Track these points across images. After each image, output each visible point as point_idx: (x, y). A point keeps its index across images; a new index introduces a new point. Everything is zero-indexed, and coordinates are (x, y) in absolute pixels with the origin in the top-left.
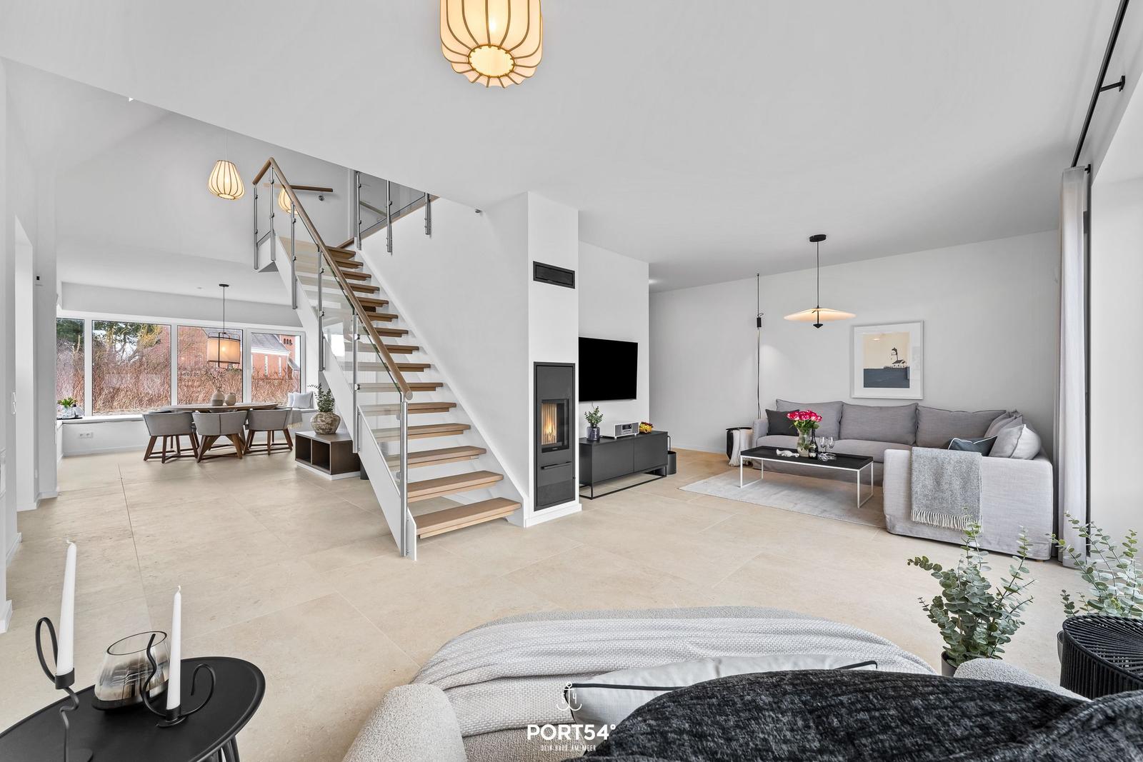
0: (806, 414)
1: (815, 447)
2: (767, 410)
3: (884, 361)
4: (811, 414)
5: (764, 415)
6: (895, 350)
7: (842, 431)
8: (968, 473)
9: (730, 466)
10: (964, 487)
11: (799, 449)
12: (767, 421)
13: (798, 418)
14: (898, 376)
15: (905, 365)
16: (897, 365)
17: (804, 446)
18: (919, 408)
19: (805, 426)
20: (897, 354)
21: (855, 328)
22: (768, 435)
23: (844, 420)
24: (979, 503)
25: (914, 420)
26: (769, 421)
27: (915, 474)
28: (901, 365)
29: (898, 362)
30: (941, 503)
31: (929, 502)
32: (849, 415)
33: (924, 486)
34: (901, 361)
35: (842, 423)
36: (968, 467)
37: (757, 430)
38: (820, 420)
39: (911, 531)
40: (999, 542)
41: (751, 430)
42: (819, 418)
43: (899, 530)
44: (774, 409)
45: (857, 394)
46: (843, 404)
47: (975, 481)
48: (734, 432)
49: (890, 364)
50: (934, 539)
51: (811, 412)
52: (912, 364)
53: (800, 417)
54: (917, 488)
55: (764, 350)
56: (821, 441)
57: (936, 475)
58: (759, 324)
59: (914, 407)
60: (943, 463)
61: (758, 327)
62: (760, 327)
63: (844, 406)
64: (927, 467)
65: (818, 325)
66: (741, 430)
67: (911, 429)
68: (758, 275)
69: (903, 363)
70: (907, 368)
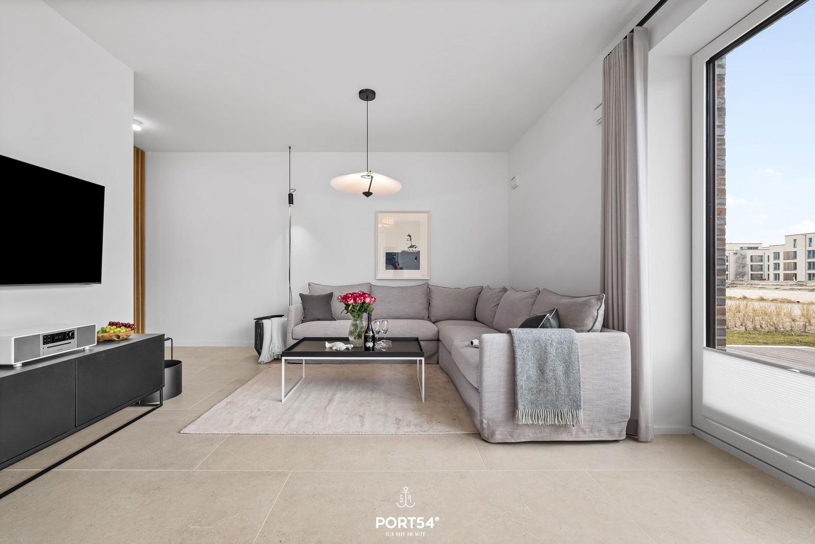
0: (360, 296)
1: (371, 334)
2: (301, 295)
3: (400, 246)
4: (363, 295)
5: (297, 301)
6: (409, 236)
8: (570, 353)
9: (260, 363)
10: (567, 373)
11: (351, 339)
14: (412, 260)
15: (417, 250)
16: (411, 249)
17: (356, 334)
18: (430, 287)
19: (359, 309)
20: (411, 240)
21: (379, 214)
22: (303, 322)
24: (580, 388)
25: (427, 297)
26: (303, 306)
27: (519, 363)
29: (412, 246)
30: (546, 396)
31: (533, 397)
32: (377, 296)
33: (529, 378)
34: (414, 246)
36: (568, 347)
37: (291, 318)
39: (512, 436)
40: (592, 429)
41: (284, 319)
42: (373, 299)
43: (498, 437)
44: (306, 292)
45: (380, 276)
46: (371, 286)
47: (576, 363)
48: (264, 321)
49: (406, 249)
50: (536, 440)
52: (422, 249)
53: (355, 300)
54: (522, 381)
56: (376, 326)
57: (540, 362)
58: (291, 201)
59: (426, 286)
60: (546, 346)
61: (289, 204)
62: (293, 204)
63: (373, 287)
64: (530, 353)
65: (368, 194)
66: (273, 319)
67: (425, 305)
68: (290, 148)
69: (415, 248)
70: (419, 252)
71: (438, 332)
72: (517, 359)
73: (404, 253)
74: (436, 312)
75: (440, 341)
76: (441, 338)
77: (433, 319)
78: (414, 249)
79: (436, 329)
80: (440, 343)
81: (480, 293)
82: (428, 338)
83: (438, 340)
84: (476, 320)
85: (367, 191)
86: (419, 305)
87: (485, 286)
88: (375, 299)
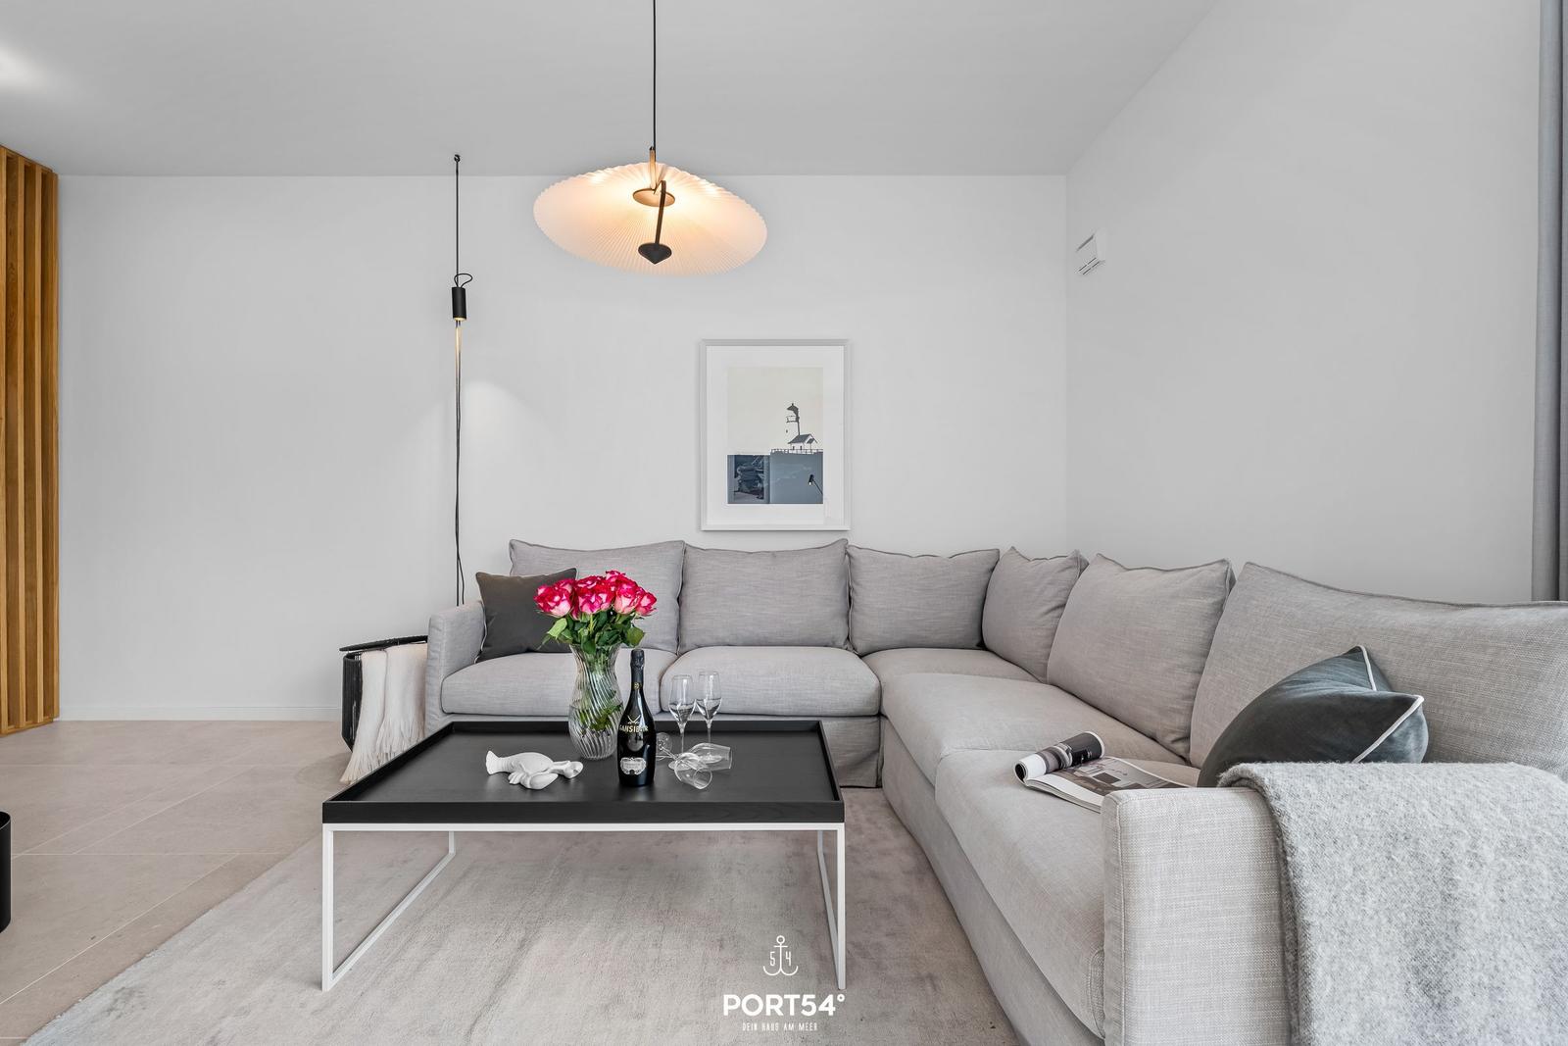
0: (600, 584)
2: (482, 579)
3: (768, 439)
4: (619, 584)
5: (473, 592)
6: (793, 408)
7: (687, 623)
12: (481, 611)
13: (564, 607)
14: (799, 475)
15: (815, 447)
16: (797, 446)
18: (851, 551)
19: (591, 637)
20: (797, 420)
21: (709, 348)
22: (482, 657)
23: (689, 590)
25: (844, 582)
26: (486, 610)
28: (807, 448)
29: (800, 439)
32: (703, 577)
34: (807, 436)
35: (688, 600)
37: (442, 643)
38: (648, 608)
42: (645, 601)
44: (501, 569)
45: (713, 522)
46: (685, 549)
48: (368, 659)
49: (783, 445)
51: (621, 580)
52: (829, 444)
55: (477, 397)
57: (1421, 945)
58: (459, 306)
59: (840, 550)
60: (1449, 865)
61: (455, 315)
62: (465, 317)
63: (691, 554)
64: (1371, 899)
65: (655, 252)
66: (390, 650)
67: (839, 604)
68: (457, 159)
69: (811, 442)
70: (819, 455)
71: (880, 691)
72: (1312, 931)
73: (778, 455)
74: (871, 624)
75: (886, 717)
76: (887, 709)
77: (861, 645)
78: (806, 446)
79: (874, 682)
80: (884, 723)
81: (993, 570)
82: (850, 710)
83: (880, 715)
84: (982, 646)
85: (653, 241)
86: (820, 606)
87: (1004, 548)
88: (653, 600)
